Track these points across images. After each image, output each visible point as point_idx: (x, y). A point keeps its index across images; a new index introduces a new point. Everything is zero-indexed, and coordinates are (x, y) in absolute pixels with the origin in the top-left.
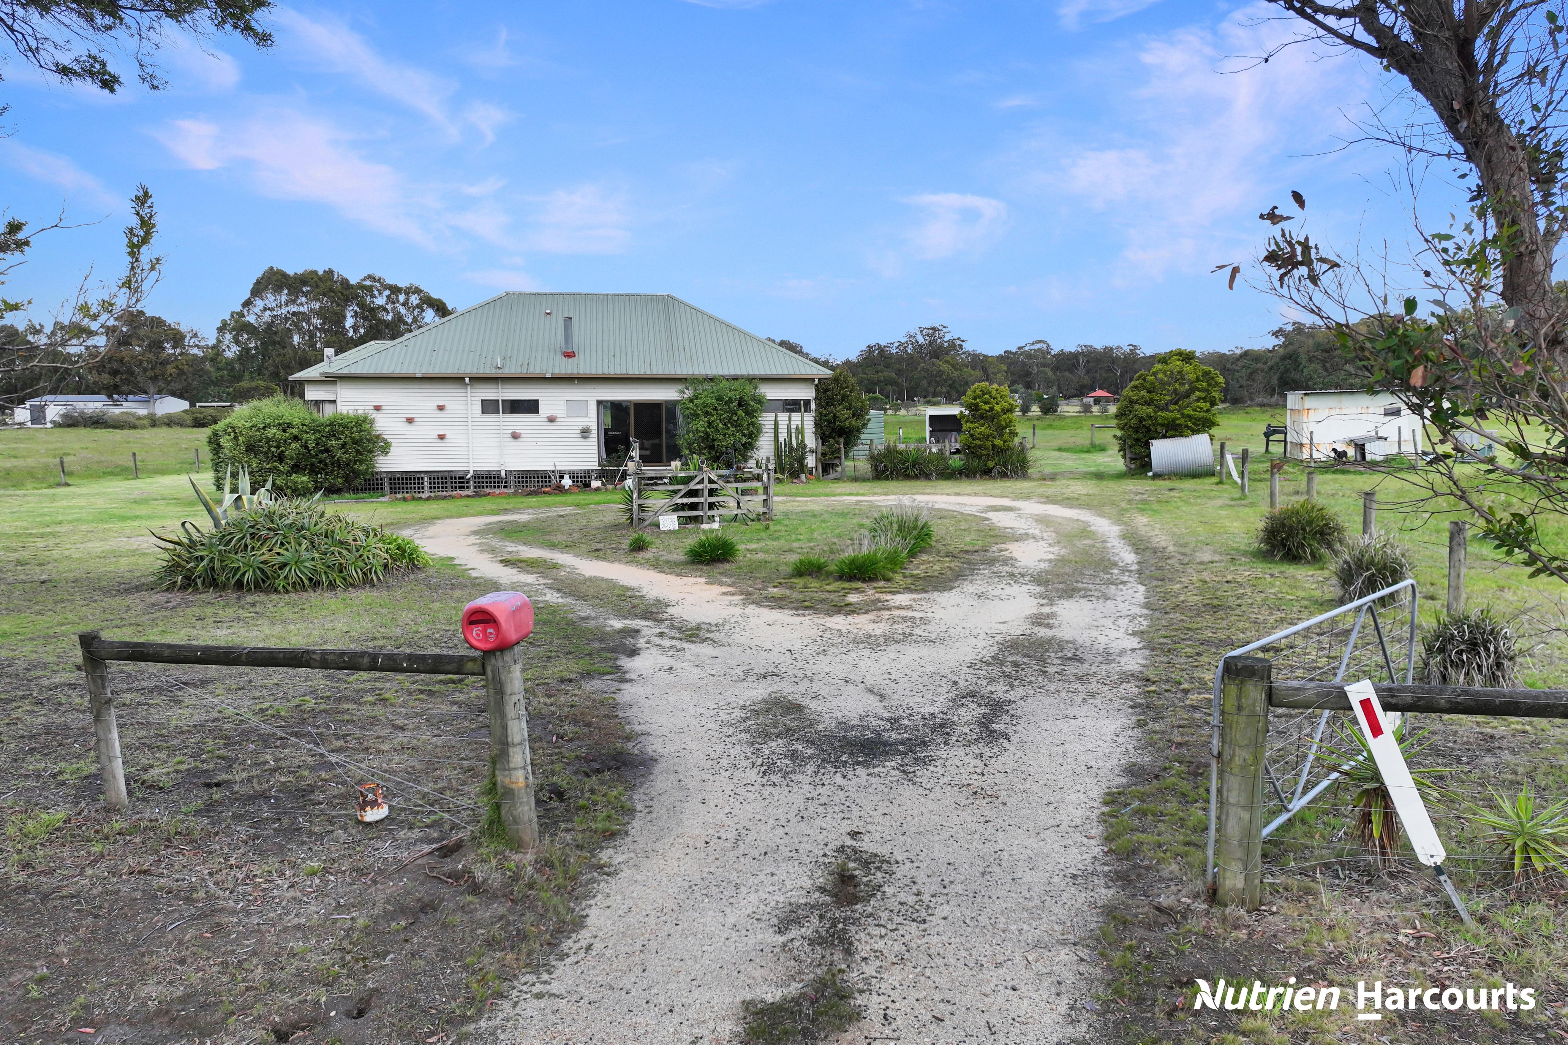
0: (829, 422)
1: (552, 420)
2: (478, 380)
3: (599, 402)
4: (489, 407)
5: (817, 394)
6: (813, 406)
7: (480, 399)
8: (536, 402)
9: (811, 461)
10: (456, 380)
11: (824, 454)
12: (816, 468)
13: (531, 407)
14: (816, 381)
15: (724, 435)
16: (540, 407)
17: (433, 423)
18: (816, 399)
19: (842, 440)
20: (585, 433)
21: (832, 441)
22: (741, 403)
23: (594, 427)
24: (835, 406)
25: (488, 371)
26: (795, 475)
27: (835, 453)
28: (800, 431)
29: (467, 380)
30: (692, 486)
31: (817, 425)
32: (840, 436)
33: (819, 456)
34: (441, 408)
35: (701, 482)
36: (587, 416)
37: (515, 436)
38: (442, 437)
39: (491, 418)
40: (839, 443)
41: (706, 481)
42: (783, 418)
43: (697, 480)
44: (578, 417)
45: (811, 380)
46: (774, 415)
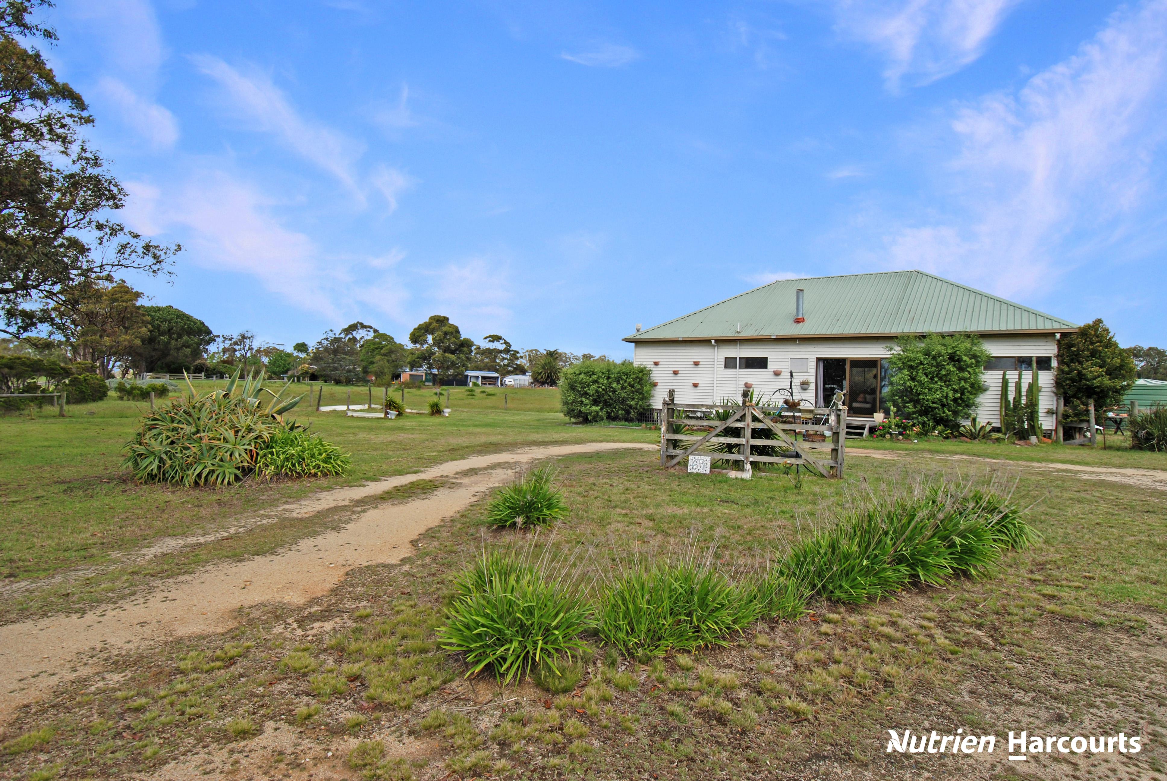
0: (1073, 380)
1: (776, 373)
2: (722, 342)
3: (818, 360)
4: (730, 363)
5: (1059, 350)
6: (1054, 364)
7: (723, 357)
8: (766, 359)
9: (1047, 423)
10: (704, 342)
11: (1066, 416)
12: (1056, 430)
13: (761, 363)
14: (1058, 336)
15: (930, 389)
16: (769, 363)
17: (689, 375)
18: (1058, 356)
19: (1091, 402)
20: (805, 385)
21: (1076, 402)
22: (953, 358)
23: (812, 381)
24: (1081, 363)
25: (730, 334)
26: (1022, 435)
27: (1082, 416)
28: (1033, 389)
29: (713, 342)
30: (731, 423)
31: (1058, 384)
32: (1089, 397)
33: (1060, 418)
34: (696, 364)
35: (742, 418)
36: (807, 372)
37: (749, 386)
38: (695, 385)
39: (730, 372)
40: (1087, 405)
41: (749, 419)
42: (1012, 376)
43: (737, 416)
44: (800, 372)
45: (1053, 335)
46: (1002, 372)
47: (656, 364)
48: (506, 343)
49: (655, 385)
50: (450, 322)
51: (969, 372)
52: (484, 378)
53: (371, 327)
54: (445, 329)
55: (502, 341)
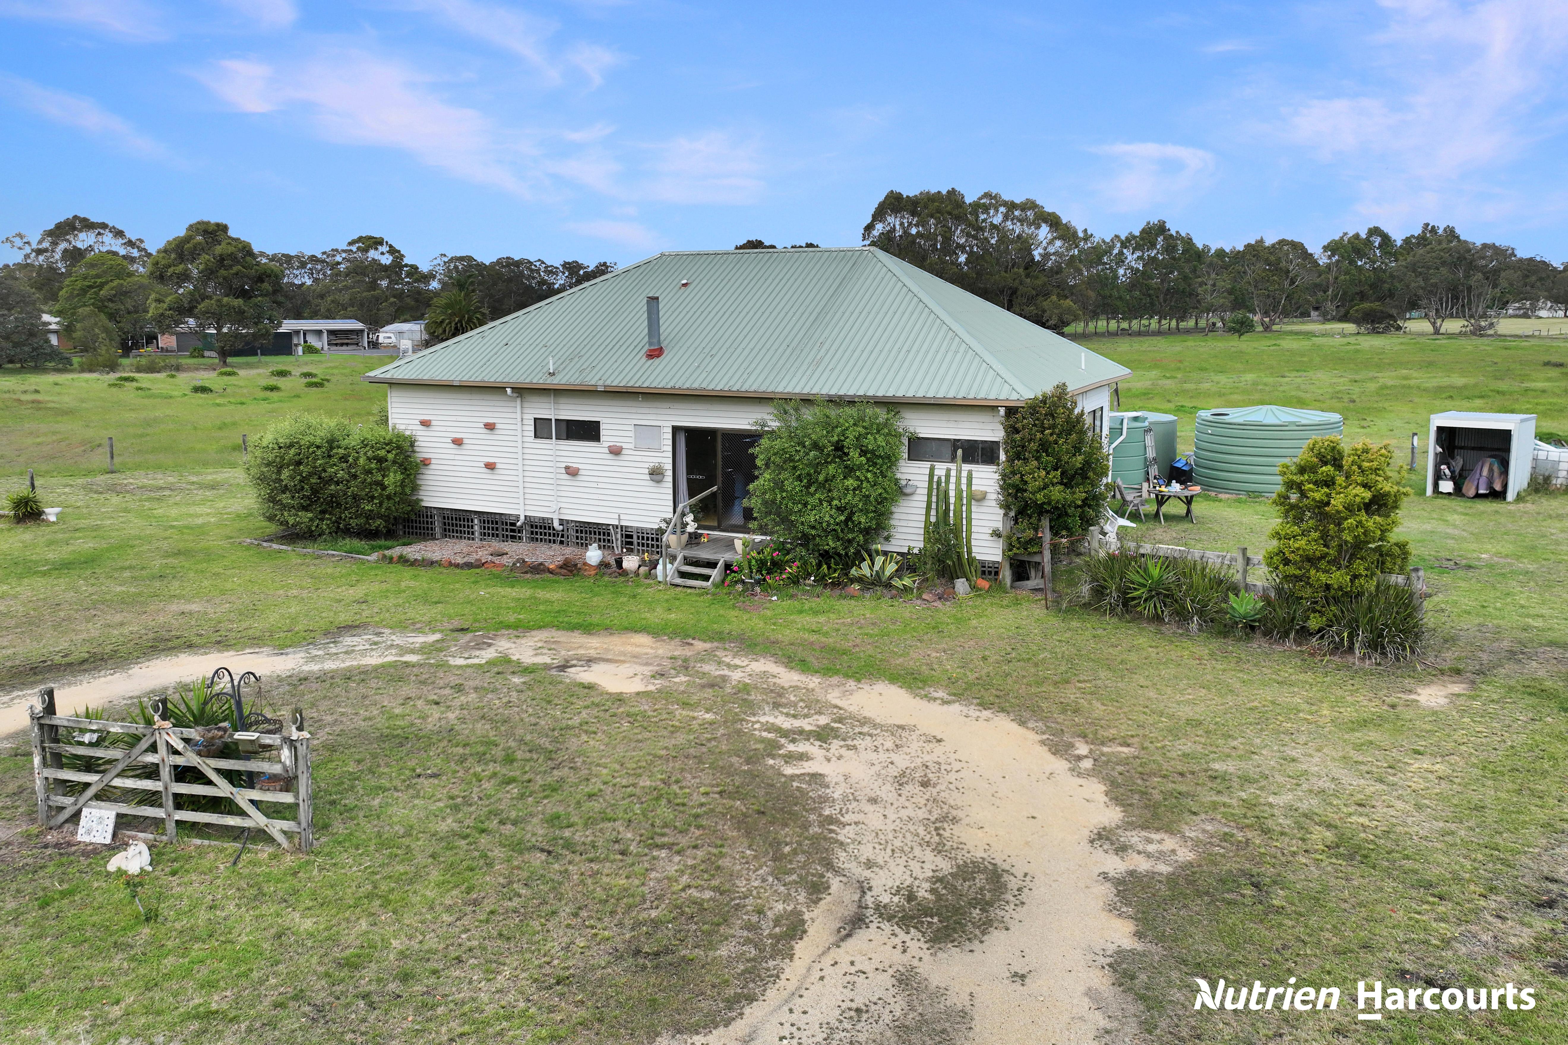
1: (616, 451)
2: (523, 392)
3: (676, 430)
4: (541, 429)
5: (1007, 433)
6: (1002, 455)
7: (532, 417)
8: (597, 425)
9: (986, 551)
11: (1014, 543)
12: (1002, 565)
13: (591, 432)
14: (1002, 412)
16: (602, 432)
17: (482, 447)
18: (1006, 443)
19: (1047, 521)
20: (656, 473)
23: (668, 466)
25: (538, 379)
27: (1035, 543)
29: (509, 391)
30: (139, 756)
31: (1004, 489)
32: (1044, 513)
33: (1007, 545)
34: (490, 428)
35: (154, 749)
36: (659, 450)
37: (572, 472)
38: (490, 466)
39: (543, 443)
41: (162, 748)
42: (940, 472)
44: (649, 449)
45: (994, 408)
46: (928, 465)
47: (425, 424)
48: (392, 251)
49: (426, 463)
50: (232, 233)
51: (858, 478)
52: (331, 332)
53: (104, 226)
54: (218, 249)
55: (384, 248)
